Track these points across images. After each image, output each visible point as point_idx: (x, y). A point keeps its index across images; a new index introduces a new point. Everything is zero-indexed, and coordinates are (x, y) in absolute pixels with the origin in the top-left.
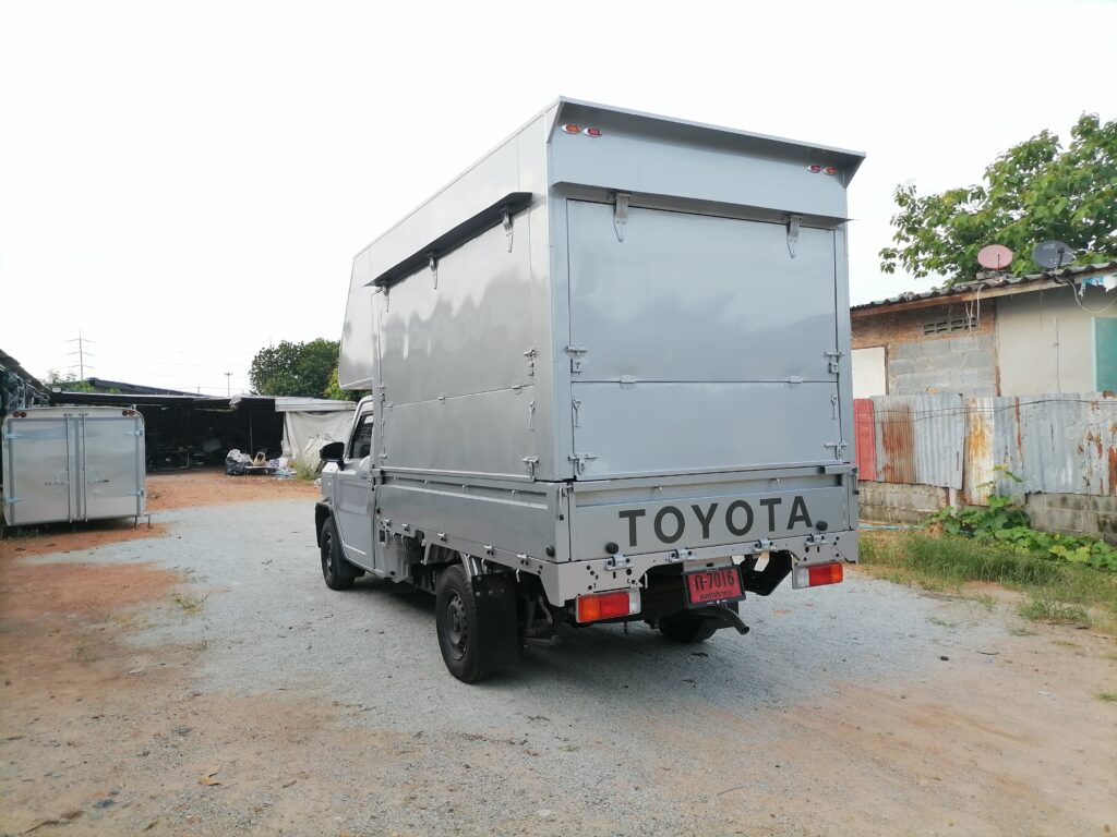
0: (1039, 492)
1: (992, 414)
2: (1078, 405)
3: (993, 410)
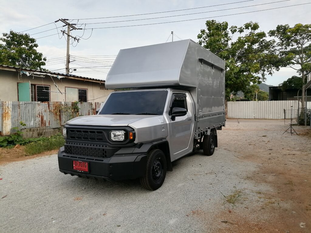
0: (25, 129)
1: (12, 106)
2: (35, 104)
3: (12, 105)
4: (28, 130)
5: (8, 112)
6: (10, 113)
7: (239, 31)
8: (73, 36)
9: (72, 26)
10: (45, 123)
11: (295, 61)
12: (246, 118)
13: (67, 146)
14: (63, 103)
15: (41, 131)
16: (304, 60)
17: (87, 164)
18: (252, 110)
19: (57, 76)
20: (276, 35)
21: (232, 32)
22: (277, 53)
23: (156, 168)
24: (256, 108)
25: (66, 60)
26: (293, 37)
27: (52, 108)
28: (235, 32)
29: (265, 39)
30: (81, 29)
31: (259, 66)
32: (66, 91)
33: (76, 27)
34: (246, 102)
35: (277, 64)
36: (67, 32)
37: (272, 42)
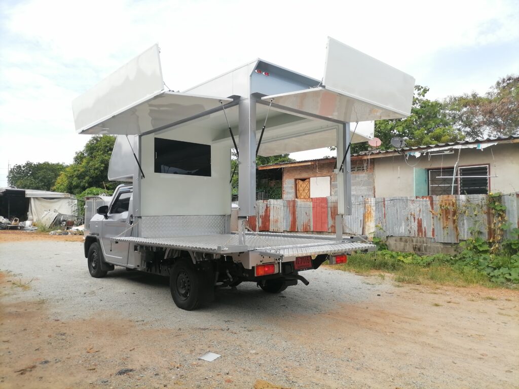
0: (392, 236)
2: (407, 202)
3: (375, 203)
4: (398, 239)
6: (373, 213)
10: (425, 232)
14: (463, 198)
15: (419, 244)
19: (476, 146)
27: (439, 207)
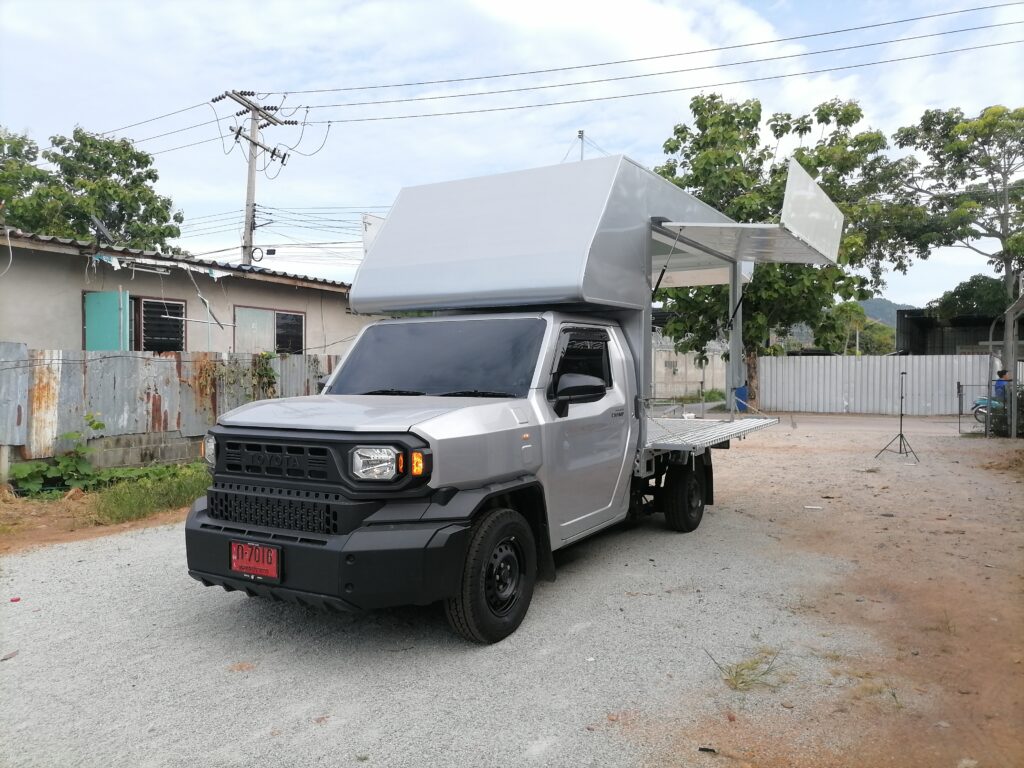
1: (60, 366)
2: (135, 361)
3: (61, 362)
4: (111, 443)
5: (48, 384)
6: (55, 387)
7: (797, 129)
8: (267, 145)
9: (265, 115)
10: (166, 421)
11: (982, 225)
12: (821, 410)
13: (216, 493)
14: (225, 357)
15: (152, 446)
16: (1012, 225)
17: (273, 553)
18: (840, 387)
19: (207, 271)
20: (918, 141)
21: (776, 131)
22: (924, 199)
23: (500, 568)
24: (852, 378)
25: (244, 219)
26: (977, 148)
27: (190, 371)
28: (785, 134)
29: (882, 157)
30: (292, 123)
31: (859, 241)
32: (237, 318)
33: (277, 115)
34: (822, 357)
35: (923, 238)
36: (248, 134)
37: (906, 165)
